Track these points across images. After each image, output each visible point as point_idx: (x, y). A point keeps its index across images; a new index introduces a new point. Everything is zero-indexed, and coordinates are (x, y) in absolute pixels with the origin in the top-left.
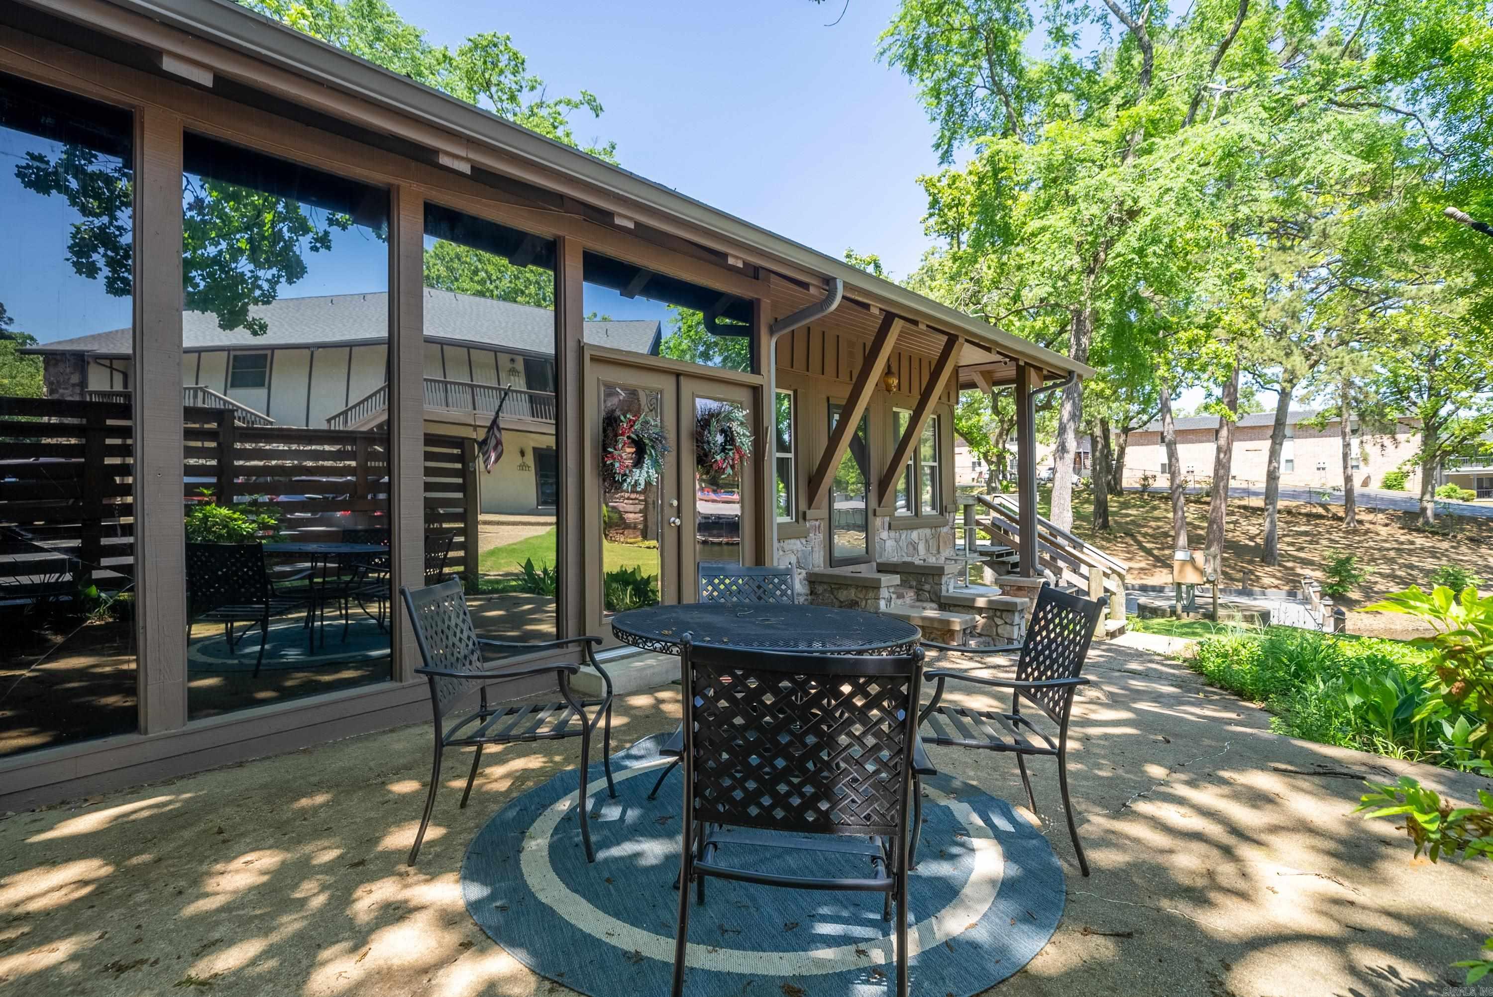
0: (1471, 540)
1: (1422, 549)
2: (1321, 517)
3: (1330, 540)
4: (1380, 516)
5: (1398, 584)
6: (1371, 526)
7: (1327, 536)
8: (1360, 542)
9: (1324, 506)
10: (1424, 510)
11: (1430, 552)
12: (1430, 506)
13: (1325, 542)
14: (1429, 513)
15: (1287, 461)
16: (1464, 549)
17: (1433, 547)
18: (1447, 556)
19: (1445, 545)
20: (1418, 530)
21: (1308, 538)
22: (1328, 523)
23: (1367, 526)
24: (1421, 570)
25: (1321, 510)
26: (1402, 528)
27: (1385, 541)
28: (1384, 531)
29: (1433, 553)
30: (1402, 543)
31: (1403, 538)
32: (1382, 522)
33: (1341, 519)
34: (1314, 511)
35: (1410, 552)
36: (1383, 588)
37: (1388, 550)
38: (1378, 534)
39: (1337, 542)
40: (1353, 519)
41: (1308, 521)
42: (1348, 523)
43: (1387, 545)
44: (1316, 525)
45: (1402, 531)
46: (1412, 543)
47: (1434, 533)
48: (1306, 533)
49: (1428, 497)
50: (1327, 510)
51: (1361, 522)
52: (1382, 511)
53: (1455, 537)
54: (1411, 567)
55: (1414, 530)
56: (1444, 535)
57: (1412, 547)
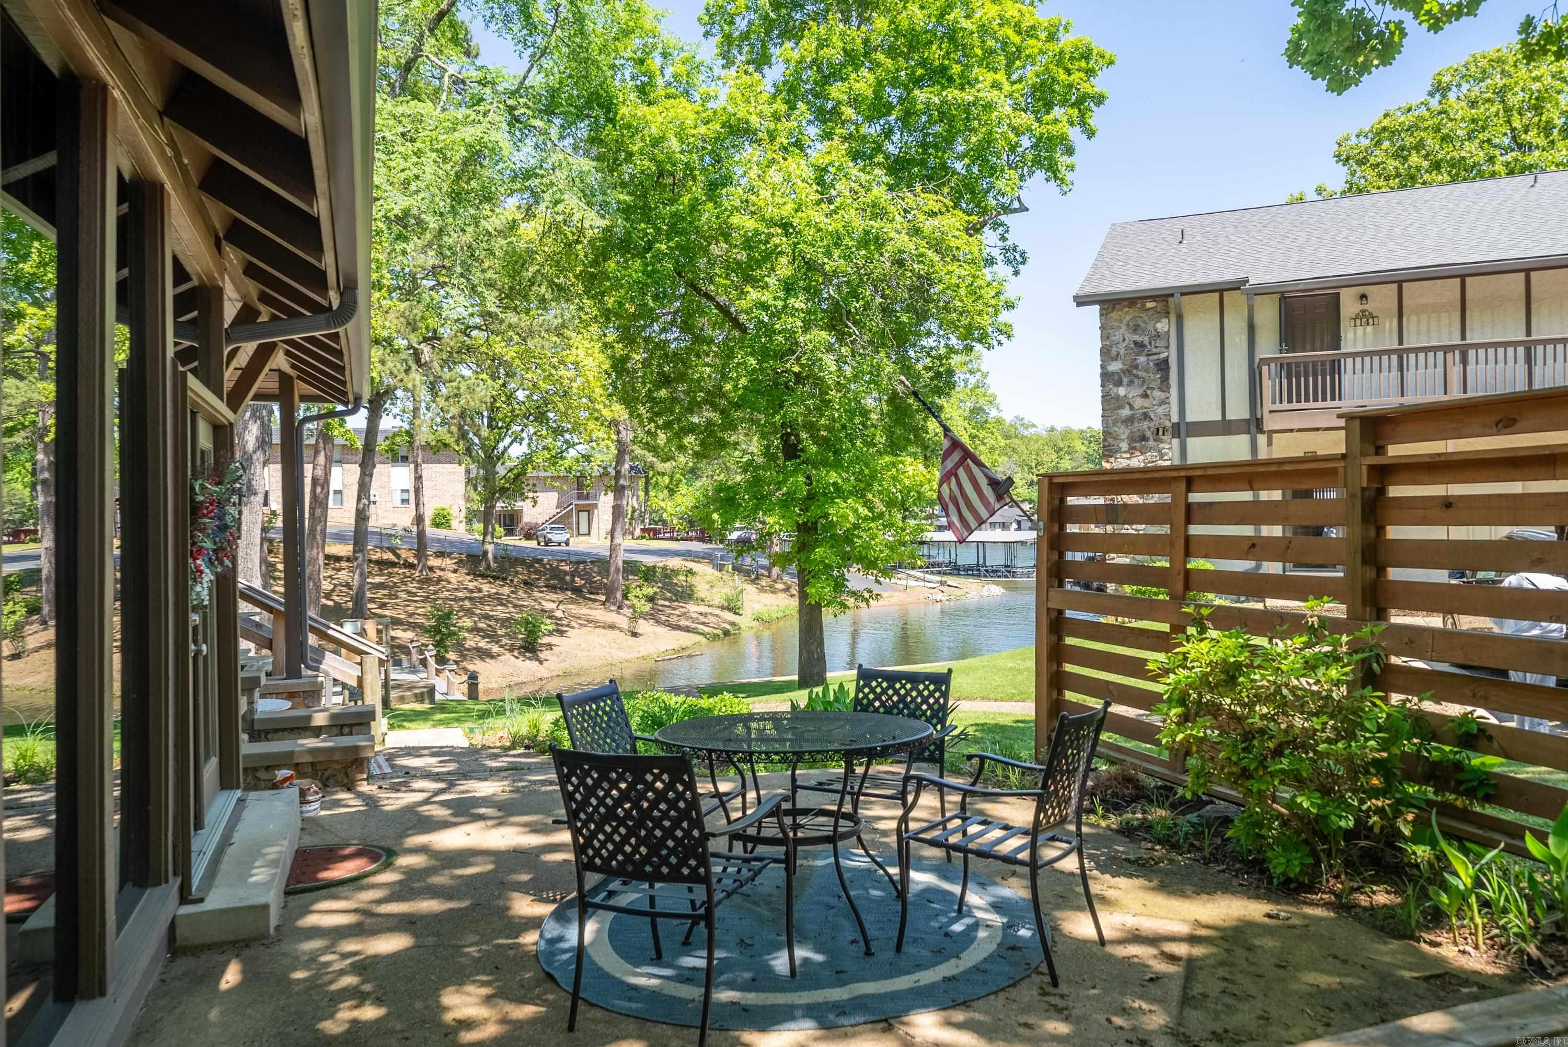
0: (526, 583)
1: (489, 596)
2: (393, 564)
3: (409, 592)
4: (448, 561)
5: (484, 637)
6: (441, 573)
7: (403, 588)
8: (435, 593)
9: (393, 550)
10: (485, 553)
11: (497, 599)
12: (490, 548)
13: (404, 596)
14: (490, 556)
15: (336, 492)
16: (521, 593)
17: (497, 593)
18: (510, 602)
19: (506, 590)
20: (483, 576)
21: (386, 592)
22: (401, 571)
23: (439, 573)
24: (497, 620)
25: (389, 556)
26: (468, 574)
27: (457, 589)
28: (453, 577)
29: (499, 600)
30: (471, 591)
31: (471, 586)
32: (449, 567)
33: (412, 566)
34: (385, 557)
35: (482, 601)
36: (472, 644)
37: (463, 600)
38: (450, 583)
39: (415, 595)
40: (424, 566)
41: (381, 570)
42: (421, 571)
43: (460, 594)
44: (390, 575)
45: (469, 578)
46: (480, 590)
47: (496, 578)
48: (381, 586)
49: (489, 538)
50: (398, 556)
51: (431, 569)
52: (449, 555)
53: (512, 581)
54: (487, 617)
55: (479, 576)
56: (504, 579)
57: (480, 595)
